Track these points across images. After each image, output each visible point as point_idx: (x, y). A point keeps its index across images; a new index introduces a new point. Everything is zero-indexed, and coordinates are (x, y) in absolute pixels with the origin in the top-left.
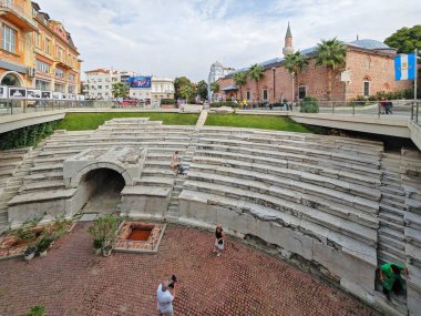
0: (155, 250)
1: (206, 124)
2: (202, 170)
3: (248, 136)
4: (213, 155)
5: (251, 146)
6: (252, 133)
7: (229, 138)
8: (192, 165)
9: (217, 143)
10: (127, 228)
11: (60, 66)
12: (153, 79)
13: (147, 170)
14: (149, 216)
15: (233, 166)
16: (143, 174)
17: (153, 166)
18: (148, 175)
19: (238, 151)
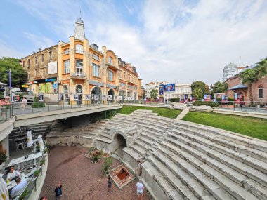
0: (120, 188)
1: (184, 119)
2: (163, 153)
3: (213, 136)
4: (175, 145)
5: (211, 147)
6: (218, 134)
7: (195, 134)
8: (159, 147)
9: (183, 135)
10: (121, 169)
11: (129, 83)
12: (176, 85)
13: (137, 142)
14: (131, 168)
15: (185, 159)
16: (135, 144)
17: (141, 140)
18: (137, 144)
19: (195, 147)
